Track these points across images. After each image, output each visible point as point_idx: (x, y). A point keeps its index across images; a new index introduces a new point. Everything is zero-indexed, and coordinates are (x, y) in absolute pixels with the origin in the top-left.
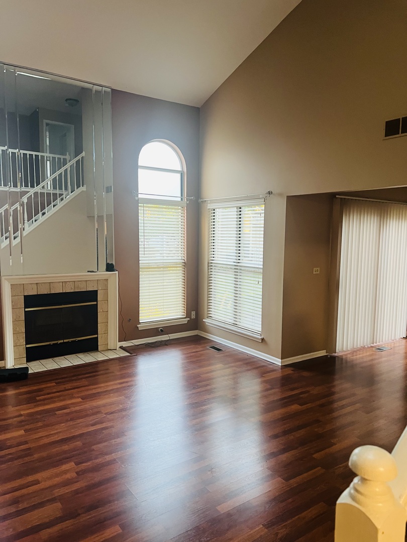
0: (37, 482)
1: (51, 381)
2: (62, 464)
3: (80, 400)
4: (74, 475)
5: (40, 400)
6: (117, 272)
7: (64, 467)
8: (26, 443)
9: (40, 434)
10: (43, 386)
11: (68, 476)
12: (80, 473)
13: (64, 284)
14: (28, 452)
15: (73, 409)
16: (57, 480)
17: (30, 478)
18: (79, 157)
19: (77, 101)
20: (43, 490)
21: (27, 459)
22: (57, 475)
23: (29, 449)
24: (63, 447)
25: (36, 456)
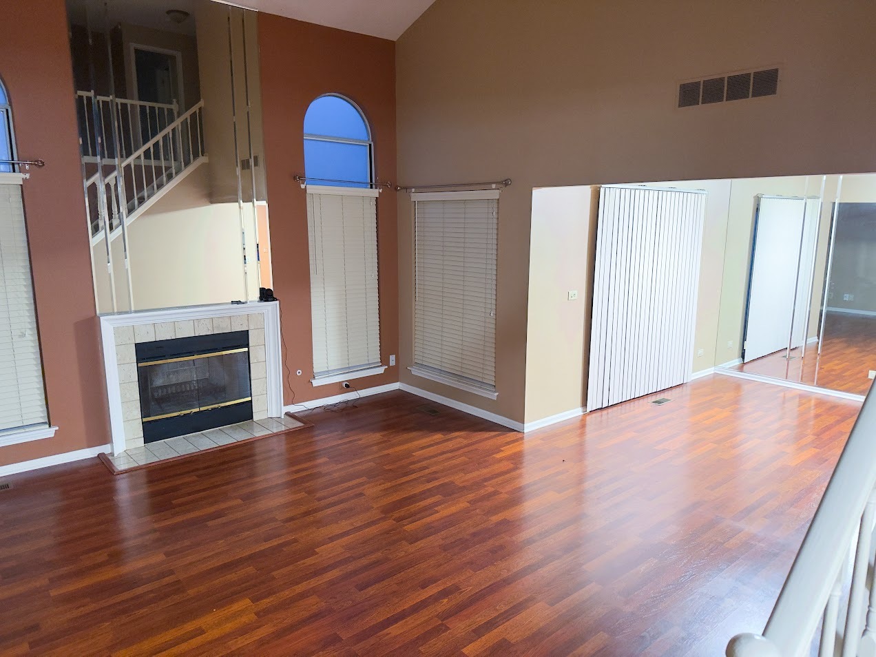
0: (201, 632)
1: (189, 472)
2: (232, 602)
3: (239, 501)
4: (253, 617)
5: (180, 505)
6: (278, 302)
7: (236, 607)
8: (172, 572)
9: (190, 559)
10: (178, 482)
11: (245, 619)
12: (261, 614)
13: (196, 324)
14: (178, 587)
15: (231, 517)
16: (229, 627)
17: (190, 627)
18: (195, 109)
19: (186, 14)
20: (210, 642)
21: (177, 598)
22: (227, 619)
23: (178, 582)
24: (229, 577)
25: (191, 592)
